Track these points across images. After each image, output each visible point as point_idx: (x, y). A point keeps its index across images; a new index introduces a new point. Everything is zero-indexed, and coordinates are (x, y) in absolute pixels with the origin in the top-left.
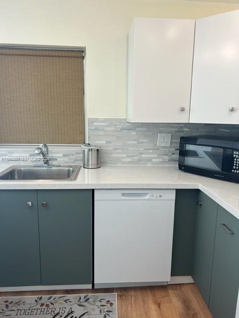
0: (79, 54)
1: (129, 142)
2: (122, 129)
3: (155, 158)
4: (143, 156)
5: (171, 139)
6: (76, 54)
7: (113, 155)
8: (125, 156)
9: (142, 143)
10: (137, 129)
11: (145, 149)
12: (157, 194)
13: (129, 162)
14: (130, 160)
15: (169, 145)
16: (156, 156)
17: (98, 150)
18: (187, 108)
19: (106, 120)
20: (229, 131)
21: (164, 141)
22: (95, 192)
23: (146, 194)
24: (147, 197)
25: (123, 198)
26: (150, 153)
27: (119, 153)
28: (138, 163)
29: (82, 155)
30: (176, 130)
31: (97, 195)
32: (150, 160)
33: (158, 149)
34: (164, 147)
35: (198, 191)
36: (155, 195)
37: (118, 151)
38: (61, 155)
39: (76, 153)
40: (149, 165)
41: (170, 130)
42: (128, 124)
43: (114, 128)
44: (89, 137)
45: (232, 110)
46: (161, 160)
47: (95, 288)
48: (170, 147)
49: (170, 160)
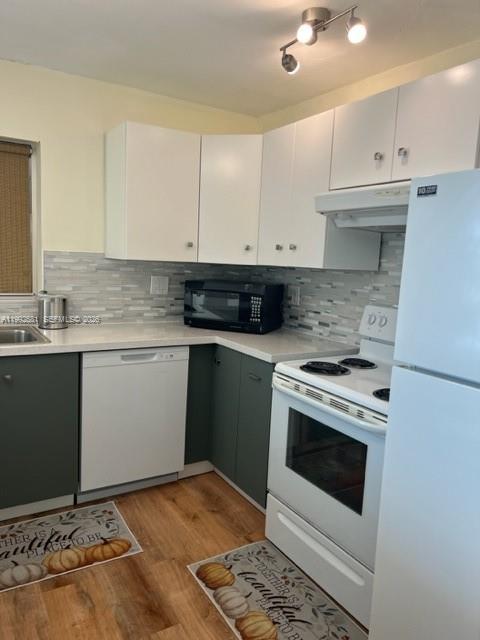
0: (23, 150)
1: (110, 289)
2: (97, 269)
3: (148, 311)
4: (131, 308)
5: (169, 284)
6: (18, 150)
7: (84, 309)
8: (103, 309)
9: (128, 289)
10: (121, 269)
11: (133, 299)
12: (166, 353)
13: (110, 319)
14: (111, 316)
15: (166, 292)
16: (149, 308)
17: (64, 300)
18: (195, 244)
19: (72, 255)
20: (237, 274)
21: (158, 286)
22: (84, 356)
23: (154, 354)
24: (155, 358)
25: (124, 362)
26: (140, 305)
27: (93, 306)
28: (122, 320)
29: (36, 310)
30: (175, 271)
31: (86, 361)
32: (140, 315)
33: (151, 299)
34: (159, 296)
35: (215, 346)
36: (165, 355)
37: (93, 302)
39: (24, 307)
40: (139, 322)
41: (167, 271)
42: (107, 262)
43: (85, 268)
44: (45, 281)
45: (248, 248)
46: (156, 314)
47: (78, 502)
48: (167, 296)
49: (168, 314)
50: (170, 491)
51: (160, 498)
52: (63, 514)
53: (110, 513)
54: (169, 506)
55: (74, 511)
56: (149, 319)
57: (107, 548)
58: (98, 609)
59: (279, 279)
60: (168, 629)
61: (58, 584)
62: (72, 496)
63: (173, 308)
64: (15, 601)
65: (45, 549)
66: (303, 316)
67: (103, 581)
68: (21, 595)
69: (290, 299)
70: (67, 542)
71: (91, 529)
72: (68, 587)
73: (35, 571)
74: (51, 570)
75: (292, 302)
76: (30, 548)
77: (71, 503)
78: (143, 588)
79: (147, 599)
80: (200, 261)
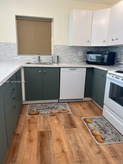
0: (50, 21)
1: (68, 54)
2: (66, 49)
3: (77, 60)
4: (73, 59)
5: (83, 53)
7: (62, 59)
8: (67, 59)
9: (73, 54)
10: (72, 49)
11: (74, 57)
14: (69, 61)
16: (78, 59)
17: (58, 56)
18: (90, 41)
19: (60, 46)
20: (102, 50)
21: (80, 54)
24: (77, 70)
25: (70, 71)
26: (76, 59)
27: (65, 58)
28: (71, 62)
29: (52, 59)
30: (85, 50)
32: (75, 61)
33: (78, 57)
34: (81, 56)
35: (93, 68)
36: (80, 69)
37: (65, 57)
38: (44, 59)
39: (49, 58)
40: (75, 63)
41: (83, 50)
42: (68, 47)
43: (63, 49)
44: (54, 52)
45: (104, 41)
46: (80, 61)
47: (59, 102)
48: (83, 56)
49: (83, 61)
50: (80, 103)
51: (77, 104)
52: (56, 104)
53: (66, 105)
54: (79, 106)
55: (58, 103)
56: (77, 62)
57: (64, 111)
58: (60, 122)
59: (114, 51)
60: (75, 128)
61: (53, 116)
62: (58, 100)
64: (44, 117)
65: (51, 109)
66: (120, 61)
67: (62, 117)
68: (45, 116)
69: (117, 56)
70: (56, 109)
71: (61, 107)
72: (55, 117)
73: (49, 112)
74: (52, 113)
75: (117, 57)
76: (48, 108)
77: (58, 102)
78: (70, 120)
79: (71, 122)
80: (91, 46)
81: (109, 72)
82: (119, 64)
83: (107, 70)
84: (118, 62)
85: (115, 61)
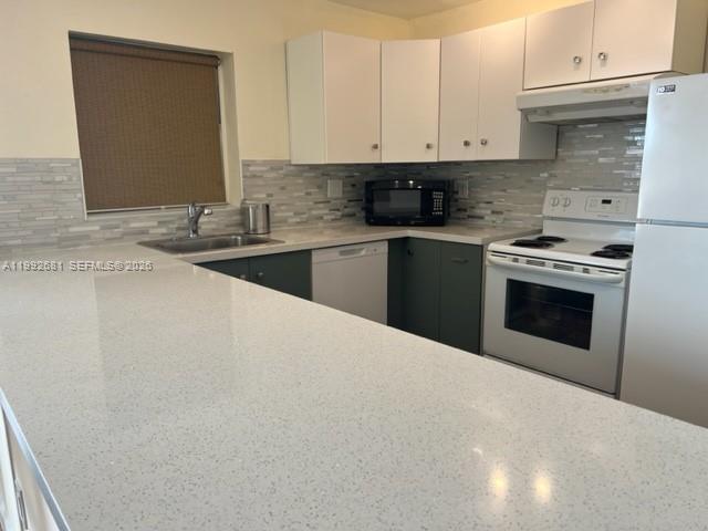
1: (296, 194)
2: (286, 176)
3: (327, 214)
4: (314, 212)
5: (343, 187)
8: (291, 214)
9: (310, 194)
10: (306, 174)
11: (315, 203)
12: (372, 246)
14: (298, 220)
15: (340, 195)
16: (327, 211)
17: (267, 206)
19: (265, 163)
21: (335, 189)
22: (313, 253)
23: (362, 249)
24: (363, 253)
25: (341, 257)
26: (320, 209)
27: (282, 211)
30: (346, 174)
31: (315, 257)
32: (321, 218)
33: (329, 202)
34: (335, 199)
35: (406, 239)
36: (370, 249)
37: (283, 208)
40: (321, 224)
41: (341, 174)
42: (292, 168)
43: (276, 175)
45: (428, 147)
46: (333, 217)
48: (343, 198)
49: (343, 216)
56: (327, 221)
59: (442, 175)
63: (347, 210)
66: (473, 208)
69: (457, 193)
75: (460, 195)
80: (383, 162)
81: (493, 246)
82: (469, 217)
83: (480, 243)
84: (465, 210)
85: (453, 209)
